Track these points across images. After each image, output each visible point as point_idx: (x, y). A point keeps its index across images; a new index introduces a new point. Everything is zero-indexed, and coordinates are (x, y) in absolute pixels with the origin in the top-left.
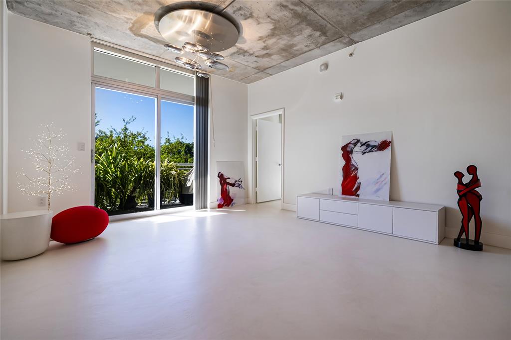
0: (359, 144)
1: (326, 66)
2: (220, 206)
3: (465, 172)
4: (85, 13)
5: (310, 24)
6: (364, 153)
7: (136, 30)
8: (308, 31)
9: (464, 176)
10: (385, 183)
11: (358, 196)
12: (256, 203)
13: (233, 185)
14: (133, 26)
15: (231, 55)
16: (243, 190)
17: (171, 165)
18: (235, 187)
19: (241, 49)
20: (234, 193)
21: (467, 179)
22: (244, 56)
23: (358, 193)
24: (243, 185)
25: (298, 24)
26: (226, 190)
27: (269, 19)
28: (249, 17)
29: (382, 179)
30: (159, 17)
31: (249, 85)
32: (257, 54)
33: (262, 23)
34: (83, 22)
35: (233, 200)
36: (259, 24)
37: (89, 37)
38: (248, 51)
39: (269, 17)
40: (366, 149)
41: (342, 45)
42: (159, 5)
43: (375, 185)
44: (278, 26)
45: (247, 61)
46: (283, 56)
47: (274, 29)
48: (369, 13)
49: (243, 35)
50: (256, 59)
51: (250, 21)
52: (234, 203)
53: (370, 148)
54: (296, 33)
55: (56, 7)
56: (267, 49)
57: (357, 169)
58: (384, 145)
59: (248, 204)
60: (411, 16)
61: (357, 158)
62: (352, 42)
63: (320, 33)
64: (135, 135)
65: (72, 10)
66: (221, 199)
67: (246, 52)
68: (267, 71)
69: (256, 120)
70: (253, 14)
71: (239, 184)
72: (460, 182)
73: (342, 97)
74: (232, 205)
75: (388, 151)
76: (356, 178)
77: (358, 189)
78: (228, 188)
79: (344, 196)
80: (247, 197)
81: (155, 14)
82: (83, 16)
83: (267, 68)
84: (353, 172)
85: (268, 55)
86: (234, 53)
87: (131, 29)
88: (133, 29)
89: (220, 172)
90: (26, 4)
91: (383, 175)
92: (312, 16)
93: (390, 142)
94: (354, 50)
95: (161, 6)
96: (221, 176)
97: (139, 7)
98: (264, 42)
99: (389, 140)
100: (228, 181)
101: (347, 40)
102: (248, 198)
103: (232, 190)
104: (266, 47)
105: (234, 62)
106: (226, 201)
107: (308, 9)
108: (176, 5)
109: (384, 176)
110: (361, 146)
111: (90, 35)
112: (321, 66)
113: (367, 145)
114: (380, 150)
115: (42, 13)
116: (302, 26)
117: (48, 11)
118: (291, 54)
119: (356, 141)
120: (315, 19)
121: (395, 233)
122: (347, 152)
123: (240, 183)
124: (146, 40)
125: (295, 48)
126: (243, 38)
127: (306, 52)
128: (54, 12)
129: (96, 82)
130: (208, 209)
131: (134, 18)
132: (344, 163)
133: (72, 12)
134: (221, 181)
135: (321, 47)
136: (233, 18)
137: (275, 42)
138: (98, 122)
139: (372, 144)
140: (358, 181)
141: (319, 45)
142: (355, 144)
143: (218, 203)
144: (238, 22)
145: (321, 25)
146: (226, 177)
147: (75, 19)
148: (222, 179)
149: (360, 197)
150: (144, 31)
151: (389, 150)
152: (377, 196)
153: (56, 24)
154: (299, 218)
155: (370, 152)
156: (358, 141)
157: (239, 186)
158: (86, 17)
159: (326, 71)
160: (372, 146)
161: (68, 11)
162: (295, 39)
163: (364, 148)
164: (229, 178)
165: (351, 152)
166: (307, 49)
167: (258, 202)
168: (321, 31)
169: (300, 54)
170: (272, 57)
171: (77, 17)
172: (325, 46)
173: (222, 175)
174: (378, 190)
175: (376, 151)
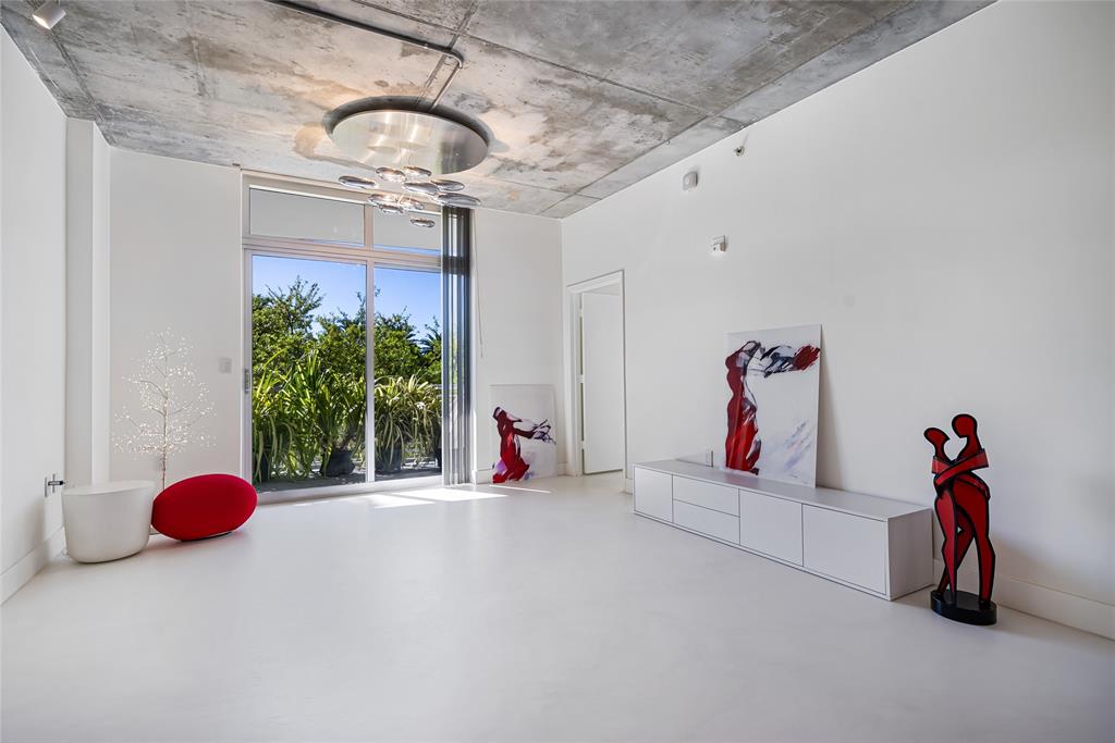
0: (758, 354)
1: (695, 178)
2: (498, 479)
3: (949, 431)
4: (216, 136)
5: (617, 103)
6: (768, 374)
7: (305, 150)
8: (622, 117)
9: (947, 439)
10: (808, 447)
11: (756, 471)
12: (584, 474)
13: (529, 435)
14: (298, 145)
15: (494, 172)
16: (553, 445)
17: (422, 389)
18: (532, 440)
19: (505, 161)
20: (532, 450)
21: (955, 447)
22: (521, 171)
23: (756, 465)
24: (552, 433)
25: (591, 108)
26: (513, 445)
27: (528, 107)
28: (488, 108)
29: (803, 434)
30: (331, 127)
31: (562, 221)
32: (544, 165)
33: (519, 114)
34: (219, 149)
35: (528, 466)
36: (514, 116)
37: (237, 169)
38: (523, 162)
39: (526, 103)
40: (772, 365)
41: (717, 133)
42: (321, 111)
43: (789, 447)
44: (553, 115)
45: (533, 180)
46: (601, 165)
47: (550, 120)
48: (733, 71)
49: (496, 137)
50: (547, 174)
51: (492, 113)
52: (532, 474)
53: (779, 363)
54: (600, 123)
55: (171, 132)
56: (560, 155)
57: (753, 409)
58: (805, 358)
59: (565, 475)
60: (839, 63)
61: (754, 383)
62: (736, 126)
63: (651, 117)
64: (390, 320)
65: (195, 134)
66: (500, 463)
67: (519, 164)
68: (585, 192)
69: (580, 294)
70: (494, 103)
71: (544, 434)
72: (940, 454)
73: (724, 246)
74: (527, 478)
75: (813, 371)
76: (752, 431)
77: (756, 455)
78: (518, 440)
79: (729, 470)
80: (562, 458)
81: (323, 124)
82: (213, 140)
83: (583, 188)
84: (747, 415)
85: (570, 166)
86: (499, 169)
87: (296, 150)
88: (301, 150)
89: (498, 408)
90: (129, 134)
91: (803, 425)
92: (613, 91)
93: (818, 350)
94: (746, 139)
95: (325, 111)
96: (501, 417)
97: (291, 117)
98: (545, 144)
99: (815, 345)
100: (516, 425)
101: (721, 122)
102: (565, 462)
103: (526, 446)
104: (553, 152)
105: (507, 184)
106: (513, 467)
107: (595, 81)
108: (349, 106)
109: (806, 430)
110: (763, 357)
111: (238, 165)
112: (684, 178)
113: (772, 354)
114: (798, 369)
115: (156, 143)
116: (603, 109)
117: (162, 139)
118: (614, 158)
119: (752, 345)
120: (623, 95)
121: (809, 566)
122: (736, 371)
123: (545, 430)
124: (330, 164)
125: (617, 148)
126: (498, 142)
127: (644, 153)
128: (172, 141)
129: (252, 247)
130: (473, 485)
131: (294, 134)
132: (730, 394)
133: (196, 137)
134: (500, 427)
135: (671, 141)
136: (459, 113)
137: (568, 142)
138: (320, 299)
139: (784, 353)
140: (756, 438)
141: (665, 138)
142: (751, 353)
143: (494, 472)
144: (473, 118)
145: (641, 103)
146: (512, 419)
147: (205, 146)
148: (504, 422)
149: (761, 475)
150: (318, 151)
151: (815, 366)
152: (792, 475)
153: (181, 156)
154: (638, 514)
155: (779, 371)
156: (758, 346)
157: (543, 437)
158: (220, 141)
159: (695, 190)
160: (782, 358)
161: (190, 136)
162: (604, 133)
163: (767, 361)
164: (520, 421)
165: (744, 371)
166: (640, 147)
167: (587, 471)
168: (650, 113)
169: (636, 157)
170: (580, 167)
171: (208, 143)
172: (680, 137)
173: (503, 413)
174: (793, 462)
175: (791, 369)
